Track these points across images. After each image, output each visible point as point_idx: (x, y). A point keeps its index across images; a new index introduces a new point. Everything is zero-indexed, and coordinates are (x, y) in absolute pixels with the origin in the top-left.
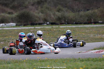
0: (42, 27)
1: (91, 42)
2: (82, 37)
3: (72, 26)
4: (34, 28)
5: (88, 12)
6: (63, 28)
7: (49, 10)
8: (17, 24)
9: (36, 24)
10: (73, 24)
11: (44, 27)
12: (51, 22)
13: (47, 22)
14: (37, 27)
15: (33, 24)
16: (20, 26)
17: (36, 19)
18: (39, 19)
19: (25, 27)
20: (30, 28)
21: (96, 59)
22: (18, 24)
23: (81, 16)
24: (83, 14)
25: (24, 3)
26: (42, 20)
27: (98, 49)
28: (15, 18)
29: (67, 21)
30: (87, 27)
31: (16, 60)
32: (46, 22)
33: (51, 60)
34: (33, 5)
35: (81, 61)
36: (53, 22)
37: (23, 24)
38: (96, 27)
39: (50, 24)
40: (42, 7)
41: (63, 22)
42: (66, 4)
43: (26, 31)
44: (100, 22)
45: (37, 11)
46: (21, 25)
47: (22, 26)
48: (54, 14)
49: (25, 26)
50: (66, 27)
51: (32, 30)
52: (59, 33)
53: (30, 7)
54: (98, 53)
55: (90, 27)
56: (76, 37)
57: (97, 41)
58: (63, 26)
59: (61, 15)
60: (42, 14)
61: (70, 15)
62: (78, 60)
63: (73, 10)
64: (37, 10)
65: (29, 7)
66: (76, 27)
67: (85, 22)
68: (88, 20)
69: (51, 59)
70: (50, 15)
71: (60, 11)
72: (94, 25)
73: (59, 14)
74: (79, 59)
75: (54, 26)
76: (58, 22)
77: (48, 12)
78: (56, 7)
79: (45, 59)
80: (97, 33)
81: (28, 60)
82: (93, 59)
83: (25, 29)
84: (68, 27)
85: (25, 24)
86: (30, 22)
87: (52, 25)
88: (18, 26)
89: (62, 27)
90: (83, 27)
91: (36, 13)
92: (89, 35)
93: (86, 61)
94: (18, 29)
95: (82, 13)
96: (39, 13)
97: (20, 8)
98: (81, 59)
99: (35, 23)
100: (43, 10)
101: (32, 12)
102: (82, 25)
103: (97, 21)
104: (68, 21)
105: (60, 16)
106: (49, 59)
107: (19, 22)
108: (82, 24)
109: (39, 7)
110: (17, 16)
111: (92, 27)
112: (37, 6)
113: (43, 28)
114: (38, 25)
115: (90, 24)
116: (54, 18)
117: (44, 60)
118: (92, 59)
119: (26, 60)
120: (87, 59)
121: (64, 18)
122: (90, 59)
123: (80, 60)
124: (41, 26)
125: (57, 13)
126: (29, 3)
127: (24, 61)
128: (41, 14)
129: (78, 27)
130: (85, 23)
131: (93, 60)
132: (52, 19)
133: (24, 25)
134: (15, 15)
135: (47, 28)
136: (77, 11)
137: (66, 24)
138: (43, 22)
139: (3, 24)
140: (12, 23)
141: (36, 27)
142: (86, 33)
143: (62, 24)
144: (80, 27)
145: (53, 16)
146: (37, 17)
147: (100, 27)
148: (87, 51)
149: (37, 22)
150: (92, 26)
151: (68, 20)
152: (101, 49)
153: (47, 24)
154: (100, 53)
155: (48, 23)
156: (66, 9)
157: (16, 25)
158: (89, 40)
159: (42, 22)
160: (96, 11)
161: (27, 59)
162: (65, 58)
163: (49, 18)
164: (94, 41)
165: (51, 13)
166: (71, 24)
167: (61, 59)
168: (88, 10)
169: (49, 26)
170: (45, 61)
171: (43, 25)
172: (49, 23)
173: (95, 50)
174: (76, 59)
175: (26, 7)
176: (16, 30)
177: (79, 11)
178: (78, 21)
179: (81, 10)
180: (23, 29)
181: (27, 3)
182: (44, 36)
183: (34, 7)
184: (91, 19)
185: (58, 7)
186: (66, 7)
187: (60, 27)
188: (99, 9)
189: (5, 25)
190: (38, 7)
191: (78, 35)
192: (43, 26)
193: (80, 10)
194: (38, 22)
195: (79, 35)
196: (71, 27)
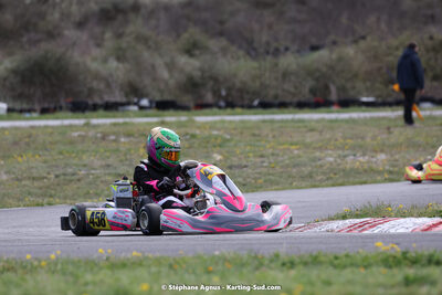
0: (121, 120)
1: (327, 186)
2: (287, 162)
3: (246, 118)
4: (87, 125)
5: (316, 55)
6: (207, 123)
7: (149, 47)
8: (11, 106)
9: (95, 108)
10: (250, 107)
11: (127, 120)
12: (158, 98)
13: (141, 96)
14: (97, 117)
15: (79, 107)
16: (27, 115)
17: (95, 84)
18: (108, 85)
19: (47, 119)
20: (67, 122)
21: (347, 256)
22: (18, 106)
23: (285, 75)
24: (294, 67)
25: (42, 16)
26: (121, 89)
27: (357, 216)
28: (5, 79)
29: (224, 93)
30: (310, 121)
31: (7, 261)
32: (136, 100)
33: (158, 262)
34: (80, 25)
35: (284, 264)
36: (167, 97)
37: (37, 107)
38: (347, 121)
39: (154, 105)
40: (119, 36)
41: (209, 98)
42: (222, 23)
43: (51, 134)
44: (365, 99)
45: (96, 52)
46: (29, 111)
47: (35, 115)
48: (171, 66)
49: (47, 115)
50: (223, 122)
51: (76, 134)
52: (190, 147)
53: (70, 33)
54: (355, 232)
55: (323, 120)
56: (263, 162)
57: (351, 179)
58: (207, 115)
59: (202, 70)
60: (121, 66)
61: (238, 67)
62: (271, 261)
63: (251, 49)
64: (99, 45)
65: (66, 32)
66: (264, 121)
67: (303, 99)
68: (312, 91)
69: (158, 255)
70: (153, 66)
71: (197, 52)
72: (338, 112)
73: (190, 65)
74: (277, 256)
75: (172, 116)
76: (187, 99)
77: (146, 54)
78: (178, 36)
79: (129, 256)
80: (353, 148)
81: (57, 258)
82: (336, 258)
83: (46, 127)
84: (230, 122)
85: (46, 105)
86: (70, 99)
87: (160, 112)
88: (15, 115)
89: (203, 118)
90: (293, 121)
91: (94, 59)
92: (318, 154)
93: (306, 264)
94: (16, 128)
95: (289, 61)
96: (105, 61)
97: (25, 39)
98: (286, 260)
99: (90, 102)
100: (124, 45)
101: (76, 56)
102: (290, 113)
103: (352, 94)
104: (228, 95)
105: (197, 74)
106: (147, 258)
107: (20, 97)
108: (291, 109)
109: (108, 35)
110: (15, 72)
111: (331, 121)
112: (97, 30)
113: (125, 123)
114: (101, 112)
115: (323, 109)
116: (172, 82)
117: (128, 259)
118: (332, 257)
119: (49, 258)
120: (311, 256)
121: (211, 83)
122: (322, 259)
123: (280, 263)
124: (114, 117)
125: (183, 60)
126: (65, 16)
127: (43, 263)
128: (113, 64)
129: (272, 121)
130: (301, 105)
131: (336, 262)
132: (162, 86)
133: (44, 111)
134: (6, 69)
135: (139, 124)
136: (268, 53)
137: (220, 107)
138: (124, 100)
141: (95, 121)
142: (307, 146)
143: (202, 106)
144: (282, 121)
145: (165, 74)
146: (97, 76)
147: (365, 122)
148: (308, 225)
149: (97, 100)
150: (333, 116)
151: (229, 89)
152: (370, 216)
153: (142, 108)
154: (366, 232)
155: (145, 102)
156: (224, 42)
157: (9, 110)
158: (319, 178)
159: (118, 97)
160: (350, 51)
161: (53, 256)
162: (217, 253)
163: (147, 81)
164: (340, 181)
165: (159, 62)
166: (242, 107)
167: (199, 257)
168: (314, 48)
169: (147, 116)
170: (133, 263)
171: (123, 111)
172: (151, 102)
173: (344, 217)
174: (263, 257)
175: (51, 35)
176: (7, 132)
177: (277, 52)
178: (272, 93)
179: (287, 49)
180: (39, 127)
181: (57, 15)
182: (128, 157)
183: (83, 36)
184: (327, 88)
185: (185, 36)
186: (221, 34)
187: (193, 121)
188: (362, 44)
190: (103, 33)
191: (273, 154)
192: (122, 117)
193: (282, 49)
194: (102, 98)
195: (278, 155)
196: (242, 122)
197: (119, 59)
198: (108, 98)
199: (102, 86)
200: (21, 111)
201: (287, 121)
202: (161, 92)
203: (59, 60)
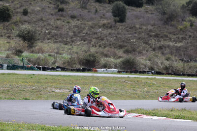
4: (128, 77)
12: (158, 71)
13: (153, 70)
15: (136, 72)
17: (142, 66)
18: (145, 67)
26: (149, 68)
28: (120, 63)
32: (151, 71)
41: (170, 72)
48: (162, 63)
59: (169, 65)
60: (149, 62)
61: (178, 65)
67: (193, 73)
73: (167, 63)
76: (164, 72)
77: (156, 60)
86: (134, 70)
96: (146, 60)
99: (139, 71)
105: (168, 65)
116: (162, 67)
138: (149, 71)
139: (105, 69)
140: (115, 68)
145: (160, 65)
146: (143, 64)
155: (153, 72)
157: (119, 72)
159: (147, 70)
163: (155, 66)
165: (159, 62)
171: (149, 74)
172: (155, 72)
189: (107, 70)
197: (149, 60)
198: (144, 70)
199: (144, 66)
200: (124, 72)
201: (179, 80)
202: (159, 69)
203: (133, 60)
